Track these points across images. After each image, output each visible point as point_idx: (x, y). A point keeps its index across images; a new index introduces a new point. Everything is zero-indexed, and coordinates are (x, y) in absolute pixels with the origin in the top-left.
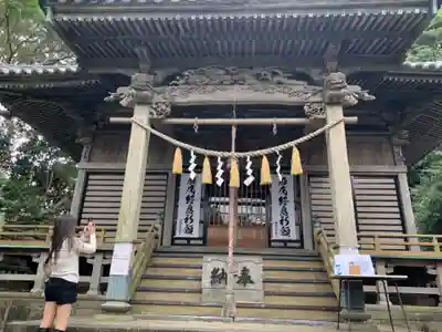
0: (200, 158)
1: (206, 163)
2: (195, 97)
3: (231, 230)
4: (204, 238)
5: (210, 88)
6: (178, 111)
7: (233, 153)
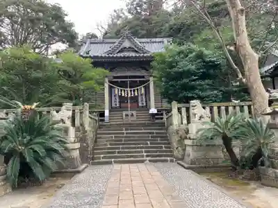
0: (121, 90)
2: (119, 75)
4: (120, 106)
6: (115, 77)
7: (129, 89)
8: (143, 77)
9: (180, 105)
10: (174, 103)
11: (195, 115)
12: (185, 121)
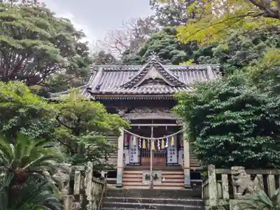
0: (142, 139)
1: (144, 141)
2: (139, 117)
3: (151, 159)
4: (140, 163)
5: (144, 114)
8: (174, 121)
9: (219, 171)
10: (211, 167)
11: (238, 187)
12: (226, 195)
